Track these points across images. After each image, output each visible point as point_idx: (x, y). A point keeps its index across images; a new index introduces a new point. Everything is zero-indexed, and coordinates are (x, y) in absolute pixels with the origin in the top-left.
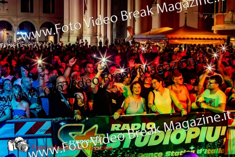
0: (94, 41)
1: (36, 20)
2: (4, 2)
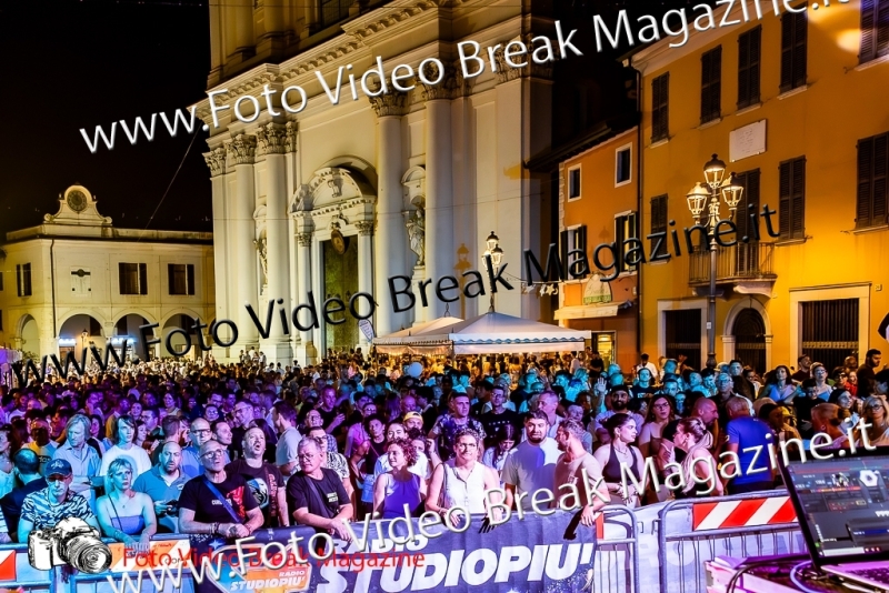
0: (285, 352)
1: (155, 310)
2: (81, 273)
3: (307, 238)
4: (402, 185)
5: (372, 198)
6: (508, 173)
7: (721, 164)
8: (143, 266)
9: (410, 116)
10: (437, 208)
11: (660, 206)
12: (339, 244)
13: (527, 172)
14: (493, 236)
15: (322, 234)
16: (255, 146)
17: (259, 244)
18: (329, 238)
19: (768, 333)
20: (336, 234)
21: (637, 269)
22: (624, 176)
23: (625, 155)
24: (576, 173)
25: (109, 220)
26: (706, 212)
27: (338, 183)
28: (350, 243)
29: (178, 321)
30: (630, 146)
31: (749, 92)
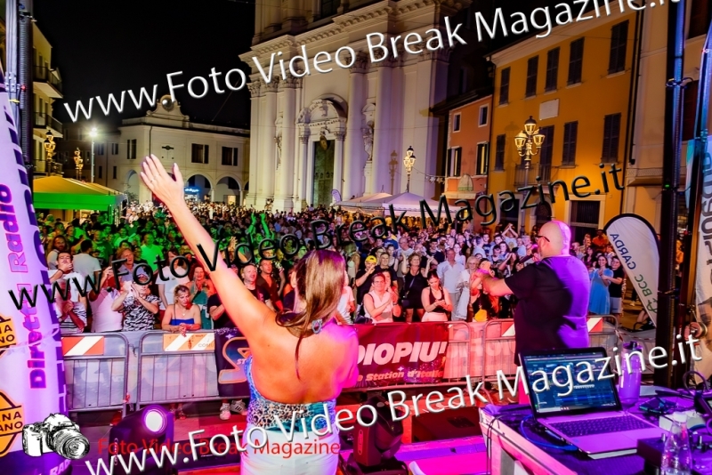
0: (289, 204)
1: (212, 174)
2: (168, 148)
3: (306, 139)
4: (362, 113)
5: (345, 120)
6: (420, 113)
7: (534, 122)
8: (207, 147)
9: (369, 75)
10: (381, 130)
11: (501, 141)
12: (324, 144)
13: (432, 114)
14: (411, 149)
15: (315, 138)
16: (278, 82)
17: (278, 140)
18: (319, 140)
19: (553, 215)
20: (323, 138)
21: (487, 174)
22: (484, 122)
23: (485, 110)
24: (458, 116)
25: (187, 118)
26: (525, 146)
27: (325, 108)
28: (331, 144)
29: (227, 181)
30: (488, 105)
31: (551, 83)
